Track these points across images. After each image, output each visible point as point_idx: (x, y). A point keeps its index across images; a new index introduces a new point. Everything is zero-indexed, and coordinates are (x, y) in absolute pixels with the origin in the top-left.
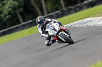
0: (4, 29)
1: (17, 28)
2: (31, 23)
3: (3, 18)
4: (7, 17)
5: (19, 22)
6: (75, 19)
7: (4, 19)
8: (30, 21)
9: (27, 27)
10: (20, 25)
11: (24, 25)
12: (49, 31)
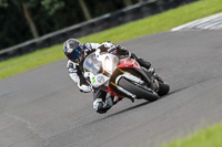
0: (48, 32)
1: (78, 30)
2: (107, 19)
3: (47, 7)
4: (57, 6)
5: (81, 18)
6: (205, 12)
7: (49, 10)
8: (107, 16)
9: (100, 27)
10: (84, 23)
11: (93, 25)
12: (91, 76)
